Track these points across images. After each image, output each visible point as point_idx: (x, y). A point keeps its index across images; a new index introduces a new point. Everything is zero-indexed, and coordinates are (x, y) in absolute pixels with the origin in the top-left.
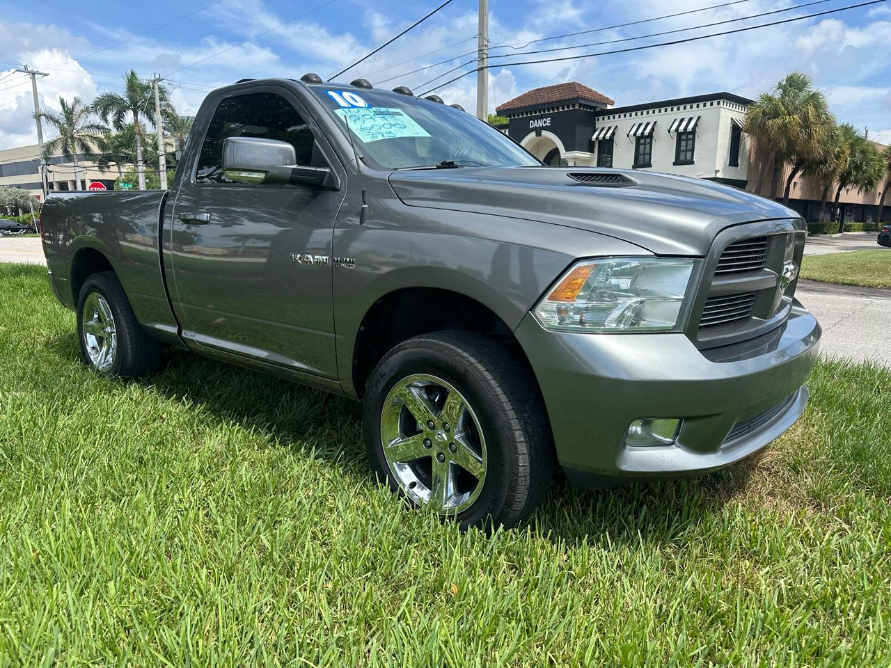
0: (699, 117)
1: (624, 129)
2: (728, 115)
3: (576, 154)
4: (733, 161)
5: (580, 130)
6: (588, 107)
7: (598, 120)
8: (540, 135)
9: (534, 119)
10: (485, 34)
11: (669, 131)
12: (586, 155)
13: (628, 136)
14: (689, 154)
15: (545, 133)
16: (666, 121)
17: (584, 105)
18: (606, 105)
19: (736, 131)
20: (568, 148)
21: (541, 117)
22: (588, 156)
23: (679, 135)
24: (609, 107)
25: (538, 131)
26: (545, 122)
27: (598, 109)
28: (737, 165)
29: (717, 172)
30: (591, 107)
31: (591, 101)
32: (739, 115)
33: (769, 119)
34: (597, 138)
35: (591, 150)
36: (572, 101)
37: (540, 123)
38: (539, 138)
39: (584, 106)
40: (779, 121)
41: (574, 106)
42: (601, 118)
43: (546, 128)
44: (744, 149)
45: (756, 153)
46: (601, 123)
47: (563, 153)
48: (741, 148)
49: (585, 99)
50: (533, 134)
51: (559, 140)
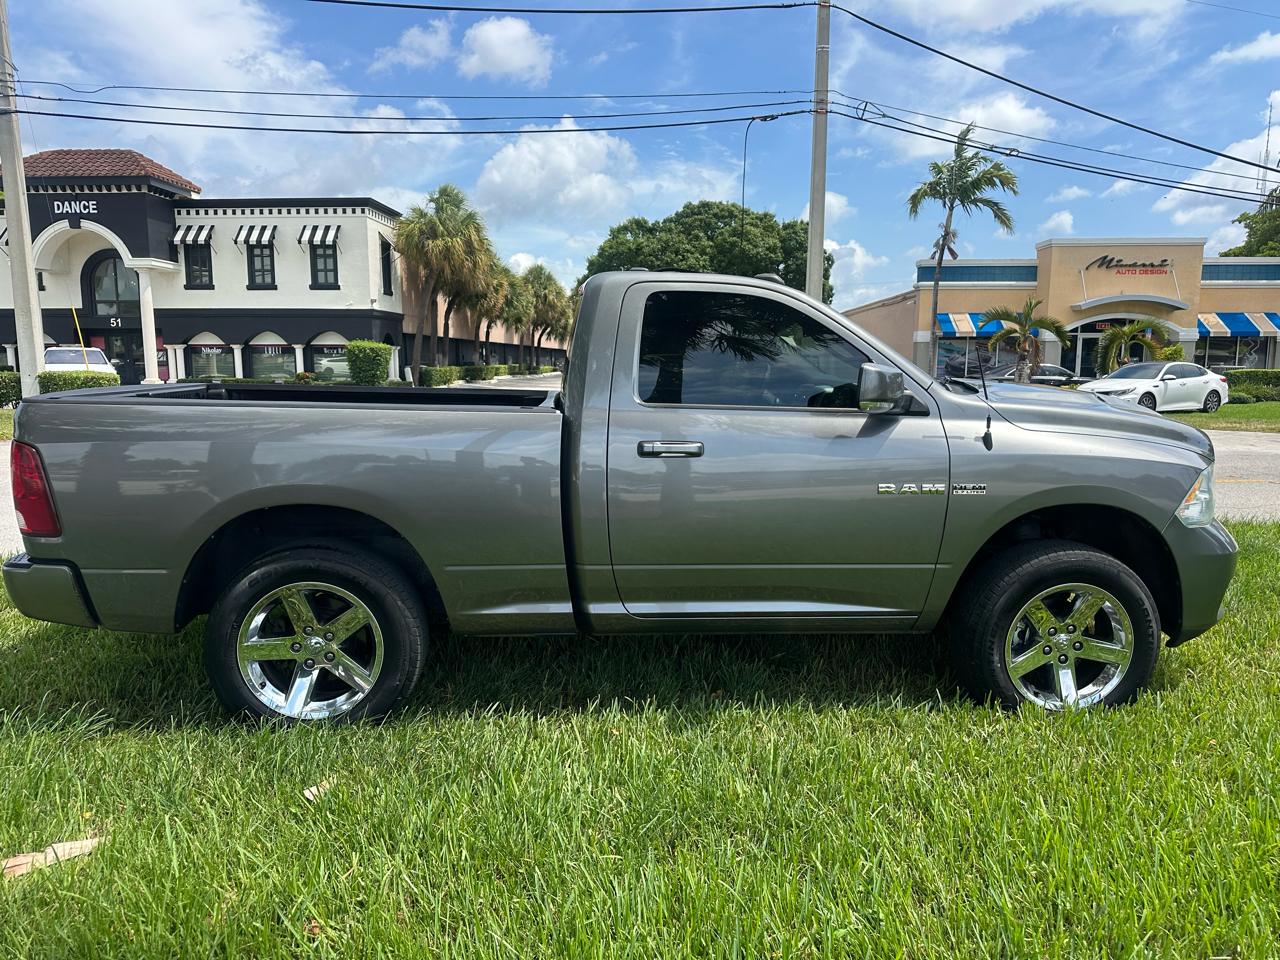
1: (226, 234)
2: (376, 228)
3: (154, 263)
4: (388, 291)
5: (154, 227)
6: (162, 192)
7: (179, 213)
8: (80, 227)
9: (63, 199)
10: (7, 55)
11: (300, 242)
12: (168, 265)
13: (236, 242)
14: (331, 275)
15: (86, 224)
16: (290, 225)
17: (157, 188)
18: (189, 191)
19: (385, 247)
20: (136, 252)
21: (77, 198)
22: (171, 267)
24: (195, 196)
25: (75, 220)
26: (85, 207)
27: (177, 197)
28: (391, 294)
29: (373, 301)
30: (167, 193)
31: (167, 183)
32: (387, 229)
33: (428, 238)
34: (183, 240)
35: (174, 258)
36: (139, 181)
37: (77, 207)
38: (76, 231)
39: (156, 190)
40: (439, 242)
41: (139, 188)
42: (184, 211)
43: (89, 217)
44: (396, 273)
45: (407, 279)
46: (183, 219)
47: (128, 260)
48: (393, 273)
49: (158, 180)
50: (64, 224)
51: (117, 238)
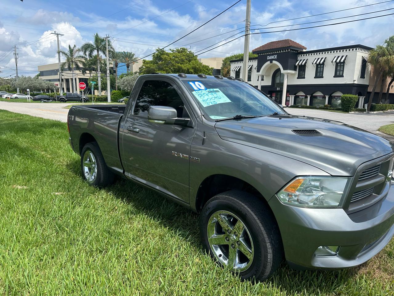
0: (347, 56)
1: (311, 61)
2: (360, 55)
3: (288, 72)
4: (362, 76)
5: (290, 61)
6: (294, 50)
7: (299, 56)
8: (272, 63)
9: (269, 55)
10: (249, 19)
11: (332, 62)
12: (293, 72)
13: (313, 64)
14: (341, 72)
15: (274, 62)
16: (330, 57)
17: (293, 49)
18: (303, 49)
19: (364, 62)
20: (285, 69)
21: (273, 55)
22: (294, 72)
23: (337, 64)
24: (304, 50)
25: (271, 61)
26: (274, 57)
27: (299, 51)
28: (364, 78)
29: (354, 81)
30: (296, 51)
31: (296, 48)
32: (366, 55)
33: (380, 57)
34: (298, 64)
35: (295, 70)
36: (288, 48)
37: (272, 57)
38: (272, 64)
39: (293, 50)
40: (385, 58)
41: (288, 50)
42: (300, 55)
43: (275, 60)
44: (368, 70)
45: (373, 72)
46: (300, 58)
47: (282, 71)
48: (366, 70)
49: (293, 47)
50: (269, 62)
51: (281, 65)
